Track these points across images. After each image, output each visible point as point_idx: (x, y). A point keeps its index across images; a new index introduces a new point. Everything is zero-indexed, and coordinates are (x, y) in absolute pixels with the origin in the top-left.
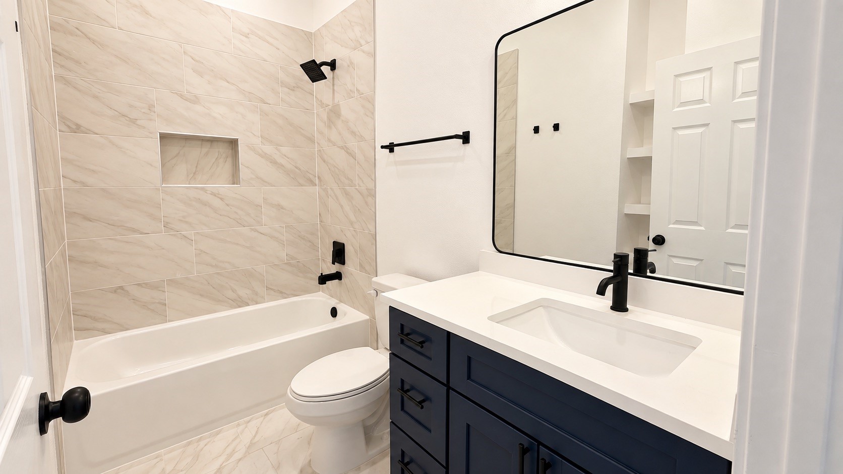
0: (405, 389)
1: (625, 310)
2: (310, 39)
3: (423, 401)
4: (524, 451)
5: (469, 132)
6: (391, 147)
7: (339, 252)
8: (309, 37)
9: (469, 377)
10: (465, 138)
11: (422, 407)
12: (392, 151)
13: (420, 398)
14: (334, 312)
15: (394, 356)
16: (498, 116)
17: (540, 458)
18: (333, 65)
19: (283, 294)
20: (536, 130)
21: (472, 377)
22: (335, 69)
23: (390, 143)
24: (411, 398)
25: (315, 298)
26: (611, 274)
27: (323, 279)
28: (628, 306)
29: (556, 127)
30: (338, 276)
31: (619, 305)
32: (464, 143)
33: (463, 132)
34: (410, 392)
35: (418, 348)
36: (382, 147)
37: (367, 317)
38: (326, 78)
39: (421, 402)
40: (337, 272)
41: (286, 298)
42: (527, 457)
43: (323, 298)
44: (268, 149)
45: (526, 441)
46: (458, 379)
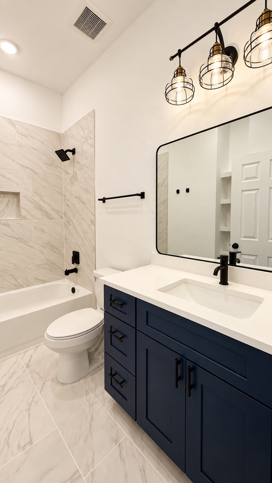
0: (112, 332)
1: (227, 284)
2: (60, 138)
3: (123, 337)
4: (178, 362)
5: (144, 192)
6: (104, 200)
7: (76, 257)
8: (59, 136)
9: (147, 324)
10: (142, 195)
11: (122, 341)
12: (104, 202)
13: (120, 336)
14: (73, 290)
15: (106, 313)
16: (158, 185)
17: (187, 366)
18: (73, 151)
19: (44, 282)
20: (178, 192)
21: (149, 324)
22: (75, 154)
23: (103, 198)
24: (116, 336)
25: (61, 283)
26: (219, 265)
27: (67, 273)
28: (228, 282)
29: (188, 190)
30: (75, 270)
31: (224, 281)
32: (141, 198)
33: (141, 193)
34: (115, 333)
35: (119, 308)
36: (99, 200)
37: (91, 293)
38: (69, 159)
39: (121, 338)
40: (75, 268)
41: (44, 283)
42: (179, 366)
43: (67, 282)
44: (36, 198)
45: (179, 357)
46: (142, 325)
